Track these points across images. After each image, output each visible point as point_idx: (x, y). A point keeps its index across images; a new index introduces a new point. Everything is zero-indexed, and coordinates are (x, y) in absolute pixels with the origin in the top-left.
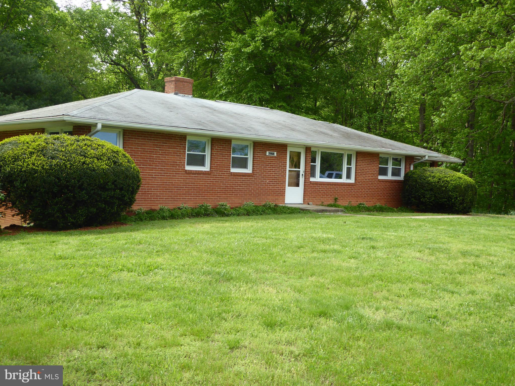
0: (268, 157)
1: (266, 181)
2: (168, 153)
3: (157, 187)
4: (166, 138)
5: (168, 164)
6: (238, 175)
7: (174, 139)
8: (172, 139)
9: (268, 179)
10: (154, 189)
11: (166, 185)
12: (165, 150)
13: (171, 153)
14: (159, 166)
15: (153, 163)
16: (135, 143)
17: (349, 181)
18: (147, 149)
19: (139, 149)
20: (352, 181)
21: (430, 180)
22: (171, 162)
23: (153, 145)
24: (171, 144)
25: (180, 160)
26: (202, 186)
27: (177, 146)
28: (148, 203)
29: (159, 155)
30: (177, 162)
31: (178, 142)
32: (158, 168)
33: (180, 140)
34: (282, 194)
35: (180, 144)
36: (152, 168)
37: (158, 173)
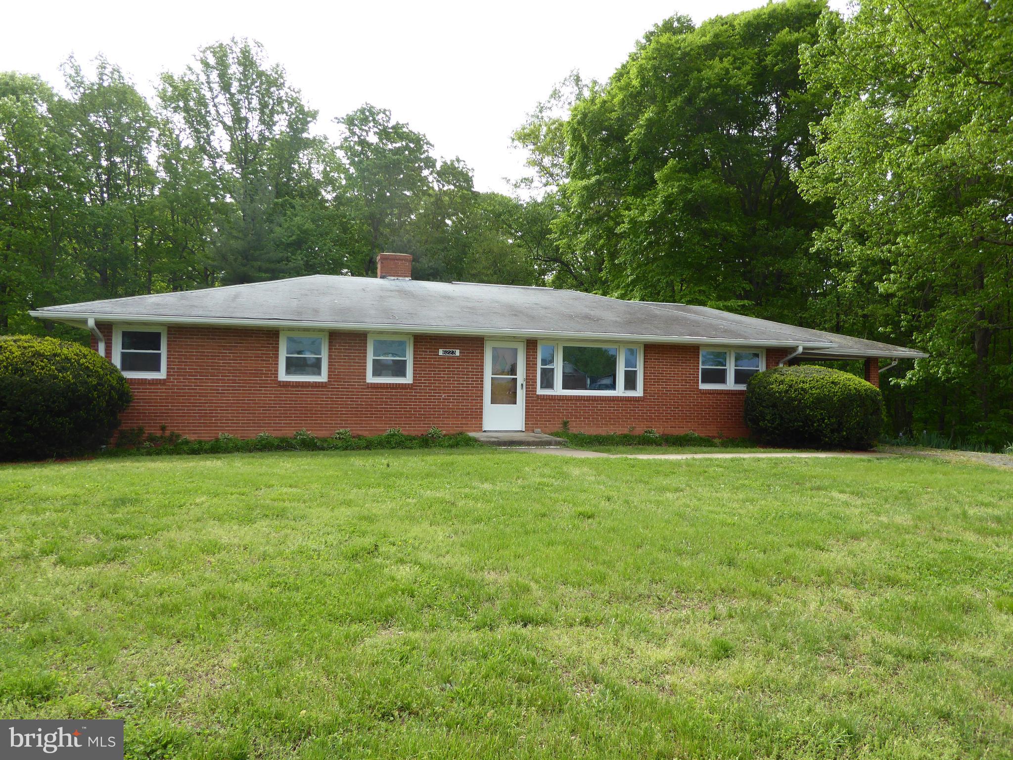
0: (442, 358)
1: (441, 396)
2: (244, 357)
3: (226, 407)
4: (240, 336)
5: (246, 373)
6: (381, 388)
7: (256, 337)
8: (252, 337)
9: (444, 393)
10: (221, 410)
11: (243, 403)
12: (240, 353)
13: (252, 357)
14: (229, 376)
15: (218, 373)
16: (186, 345)
17: (630, 394)
18: (207, 352)
19: (193, 352)
20: (639, 392)
21: (773, 388)
22: (252, 370)
23: (218, 346)
24: (250, 343)
25: (269, 367)
26: (311, 404)
27: (262, 347)
28: (210, 430)
29: (229, 360)
30: (262, 370)
31: (262, 340)
32: (228, 380)
33: (267, 337)
34: (477, 415)
35: (268, 344)
36: (217, 379)
37: (228, 386)
